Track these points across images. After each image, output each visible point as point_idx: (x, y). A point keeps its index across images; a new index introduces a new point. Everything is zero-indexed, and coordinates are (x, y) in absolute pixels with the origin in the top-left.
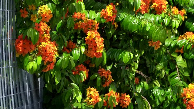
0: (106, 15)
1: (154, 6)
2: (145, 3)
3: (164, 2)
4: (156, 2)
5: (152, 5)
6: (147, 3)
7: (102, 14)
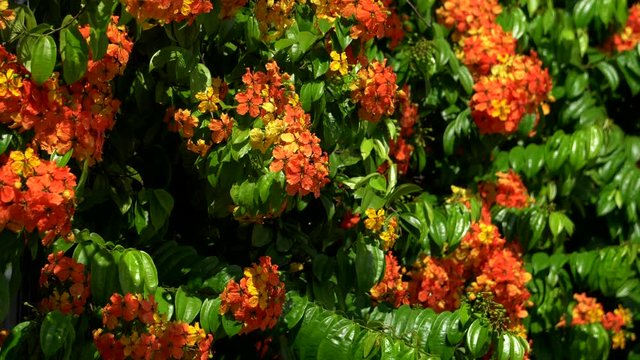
0: (244, 304)
1: (479, 285)
2: (446, 271)
3: (517, 274)
4: (487, 274)
5: (474, 284)
6: (455, 273)
7: (228, 301)
